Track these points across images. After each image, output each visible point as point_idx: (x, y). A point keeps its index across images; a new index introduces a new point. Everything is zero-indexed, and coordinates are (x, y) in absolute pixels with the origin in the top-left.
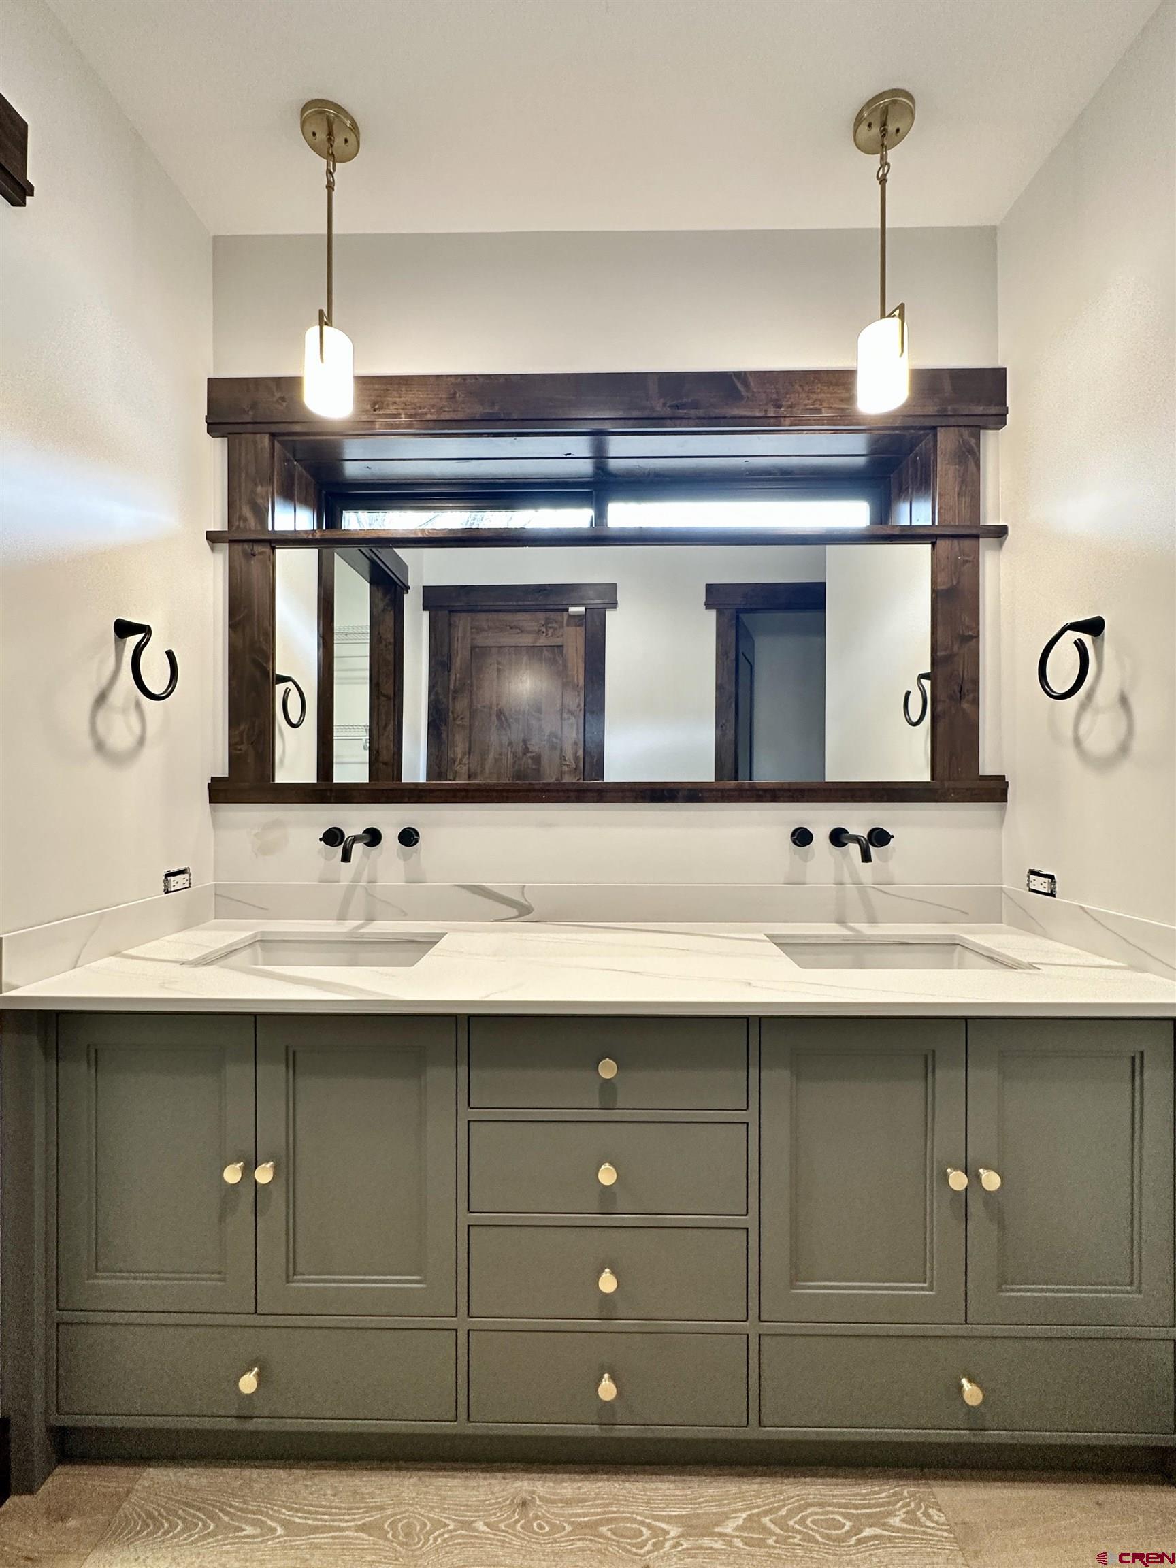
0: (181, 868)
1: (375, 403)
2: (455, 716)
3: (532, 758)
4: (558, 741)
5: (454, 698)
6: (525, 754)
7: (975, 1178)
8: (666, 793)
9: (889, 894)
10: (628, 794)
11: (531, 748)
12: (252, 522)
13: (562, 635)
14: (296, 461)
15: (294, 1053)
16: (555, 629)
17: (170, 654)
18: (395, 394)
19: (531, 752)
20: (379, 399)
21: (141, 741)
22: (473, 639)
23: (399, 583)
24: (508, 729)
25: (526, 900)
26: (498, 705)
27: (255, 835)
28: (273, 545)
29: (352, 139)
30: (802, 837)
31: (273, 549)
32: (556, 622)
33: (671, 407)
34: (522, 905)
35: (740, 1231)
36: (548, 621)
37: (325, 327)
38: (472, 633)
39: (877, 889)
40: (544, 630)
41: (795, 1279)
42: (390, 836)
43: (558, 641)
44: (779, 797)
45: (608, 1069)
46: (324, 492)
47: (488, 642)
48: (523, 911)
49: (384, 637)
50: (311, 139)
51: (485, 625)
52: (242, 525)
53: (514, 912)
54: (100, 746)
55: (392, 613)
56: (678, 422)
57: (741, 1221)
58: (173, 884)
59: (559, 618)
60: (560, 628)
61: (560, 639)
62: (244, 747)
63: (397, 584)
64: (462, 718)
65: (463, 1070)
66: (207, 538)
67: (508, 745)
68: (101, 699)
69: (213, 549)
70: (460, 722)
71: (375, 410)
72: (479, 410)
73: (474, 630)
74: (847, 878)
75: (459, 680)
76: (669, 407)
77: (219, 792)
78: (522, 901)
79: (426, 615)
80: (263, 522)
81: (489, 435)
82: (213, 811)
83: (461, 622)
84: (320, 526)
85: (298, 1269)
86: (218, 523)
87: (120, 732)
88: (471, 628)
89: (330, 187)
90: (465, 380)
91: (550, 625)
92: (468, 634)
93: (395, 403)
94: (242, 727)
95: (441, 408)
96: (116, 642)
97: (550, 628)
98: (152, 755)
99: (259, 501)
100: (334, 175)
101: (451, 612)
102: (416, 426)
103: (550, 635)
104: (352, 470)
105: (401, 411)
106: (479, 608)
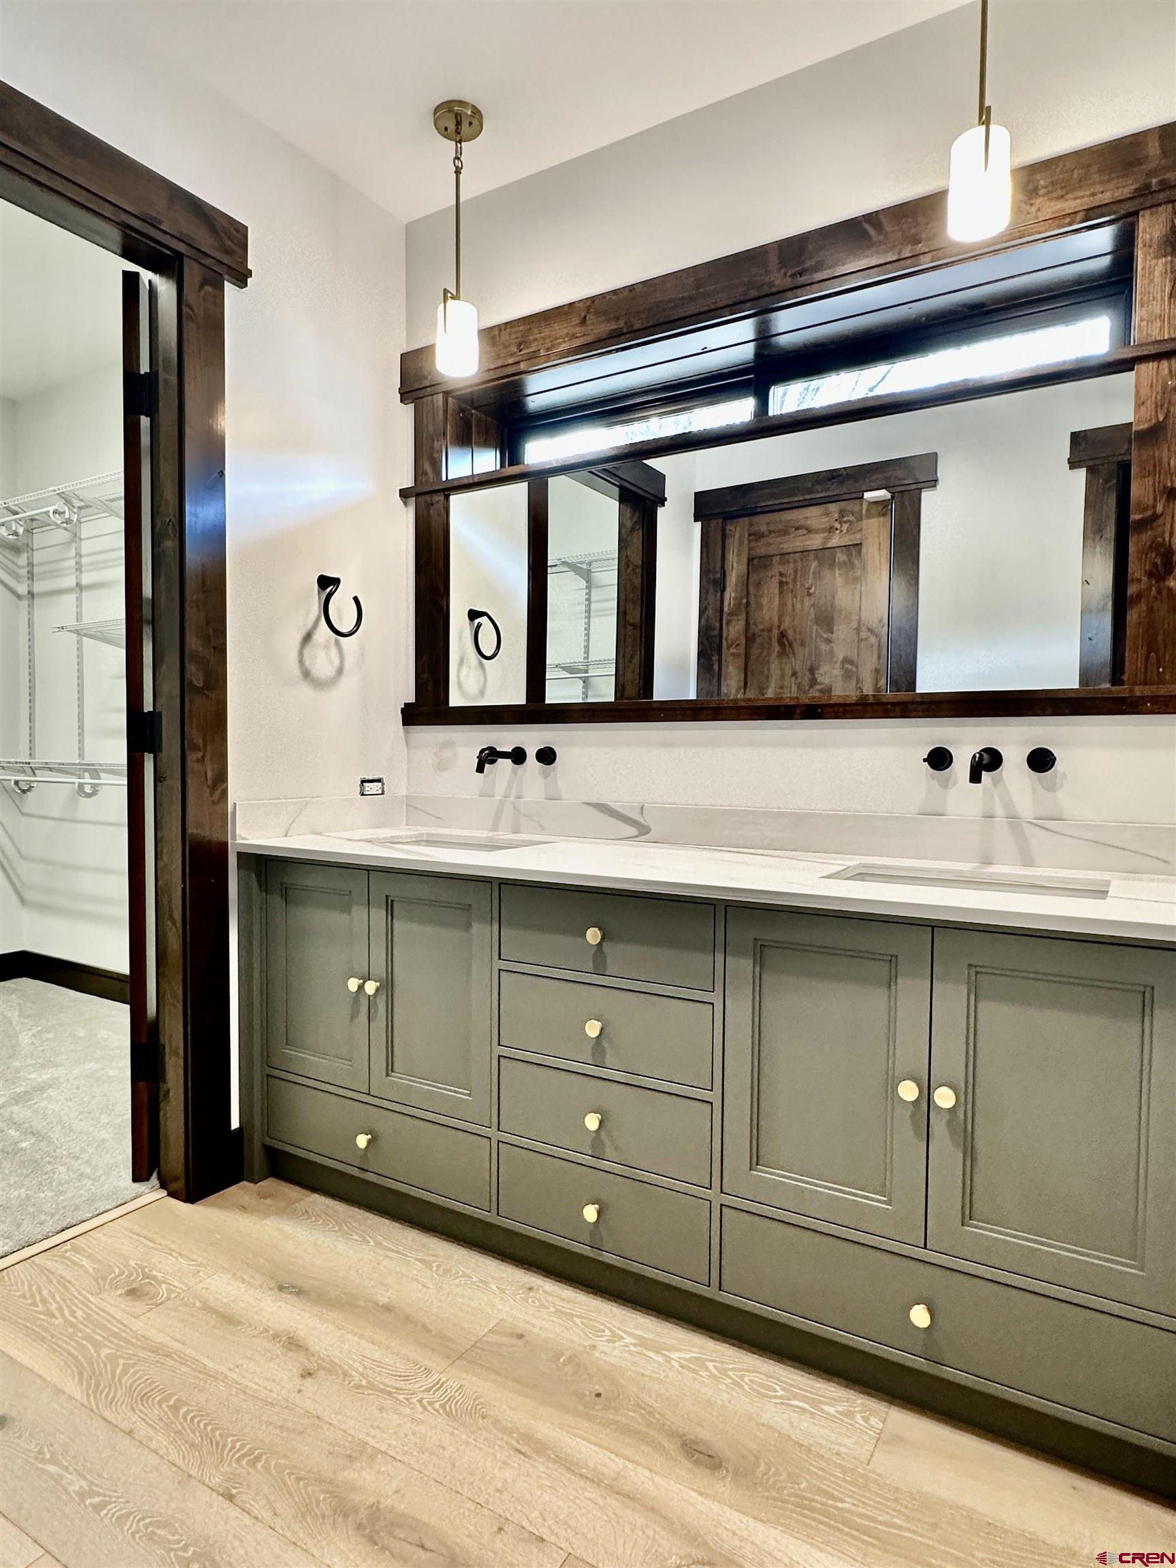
0: (376, 777)
1: (520, 345)
2: (730, 642)
3: (821, 691)
4: (854, 669)
5: (728, 622)
6: (811, 687)
7: (927, 1093)
8: (782, 709)
9: (1051, 831)
10: (743, 711)
11: (820, 679)
12: (431, 476)
13: (861, 530)
14: (474, 408)
15: (392, 901)
16: (850, 522)
17: (356, 599)
18: (536, 331)
19: (820, 684)
20: (523, 339)
21: (340, 671)
22: (750, 549)
23: (648, 496)
24: (791, 655)
25: (645, 820)
26: (779, 627)
27: (435, 753)
28: (446, 493)
29: (475, 122)
30: (939, 759)
31: (447, 497)
32: (853, 514)
33: (792, 276)
34: (642, 826)
35: (706, 1104)
36: (842, 513)
37: (450, 303)
38: (749, 541)
39: (1036, 825)
40: (838, 526)
41: (756, 1160)
42: (531, 753)
43: (855, 538)
44: (911, 712)
45: (593, 936)
46: (506, 430)
47: (772, 550)
48: (643, 830)
49: (632, 559)
50: (444, 132)
51: (764, 528)
52: (424, 479)
53: (633, 831)
54: (306, 674)
55: (640, 532)
56: (799, 291)
57: (707, 1095)
58: (367, 789)
59: (857, 508)
60: (858, 521)
61: (858, 536)
62: (426, 676)
63: (645, 498)
64: (737, 645)
65: (496, 926)
66: (400, 496)
67: (792, 676)
68: (308, 638)
69: (405, 504)
70: (735, 651)
71: (520, 351)
72: (604, 328)
73: (752, 537)
74: (999, 810)
75: (734, 599)
76: (790, 276)
77: (412, 716)
78: (641, 820)
79: (699, 525)
80: (439, 473)
81: (617, 350)
82: (406, 732)
83: (738, 529)
84: (502, 466)
85: (396, 1068)
86: (408, 482)
87: (322, 661)
88: (749, 535)
89: (458, 172)
90: (593, 302)
91: (845, 519)
92: (746, 542)
93: (536, 340)
94: (424, 659)
95: (573, 335)
96: (319, 592)
97: (845, 522)
98: (349, 683)
99: (436, 455)
100: (462, 159)
101: (725, 519)
102: (553, 358)
103: (845, 531)
104: (535, 403)
105: (540, 347)
106: (759, 510)
